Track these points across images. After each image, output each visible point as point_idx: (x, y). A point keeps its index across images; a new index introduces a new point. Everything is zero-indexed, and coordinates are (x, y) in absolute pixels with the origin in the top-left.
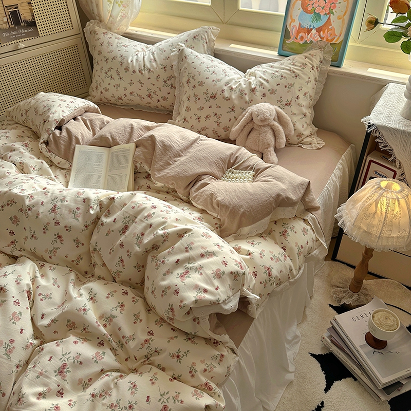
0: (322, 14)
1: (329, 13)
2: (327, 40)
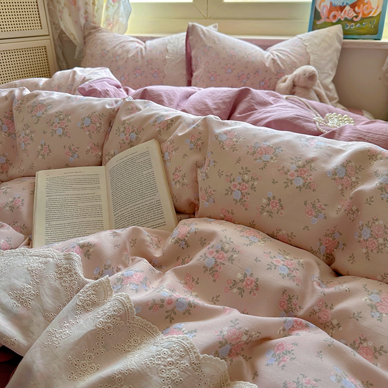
2: (364, 14)
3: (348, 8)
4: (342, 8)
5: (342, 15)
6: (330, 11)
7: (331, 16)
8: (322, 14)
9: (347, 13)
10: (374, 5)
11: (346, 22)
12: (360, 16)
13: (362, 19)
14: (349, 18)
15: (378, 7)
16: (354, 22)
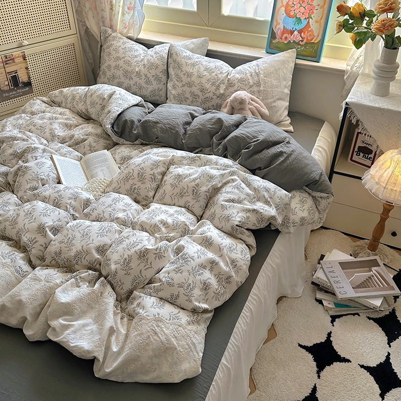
0: (302, 19)
1: (308, 18)
2: (307, 40)
3: (296, 33)
4: (292, 32)
5: (291, 38)
6: (283, 33)
7: (283, 37)
8: (277, 35)
9: (295, 36)
10: (316, 34)
11: (294, 44)
12: (305, 41)
13: (306, 43)
14: (297, 42)
15: (318, 36)
16: (300, 45)
